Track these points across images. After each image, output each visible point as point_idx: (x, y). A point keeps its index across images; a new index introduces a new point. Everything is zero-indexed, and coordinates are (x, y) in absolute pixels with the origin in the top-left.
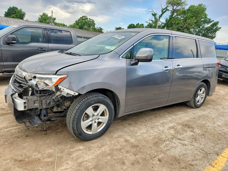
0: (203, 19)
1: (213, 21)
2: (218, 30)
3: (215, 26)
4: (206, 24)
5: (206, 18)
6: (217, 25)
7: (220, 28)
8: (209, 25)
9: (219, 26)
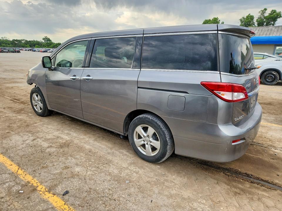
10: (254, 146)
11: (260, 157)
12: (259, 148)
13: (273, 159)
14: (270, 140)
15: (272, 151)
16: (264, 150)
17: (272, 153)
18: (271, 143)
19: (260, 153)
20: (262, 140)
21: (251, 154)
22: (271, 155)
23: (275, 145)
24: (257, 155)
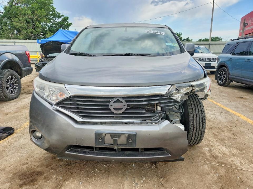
0: (52, 12)
1: (63, 16)
2: (69, 26)
3: (66, 21)
4: (57, 19)
5: (55, 11)
6: (67, 20)
7: (71, 24)
8: (60, 20)
9: (69, 21)
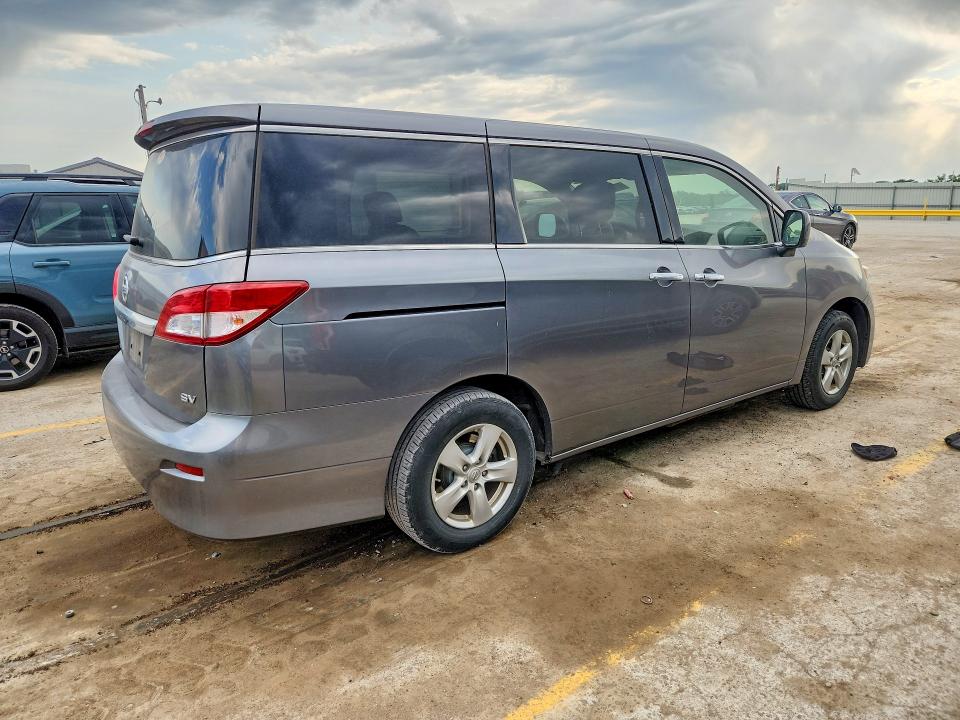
10: (169, 601)
11: (116, 575)
12: (147, 604)
13: (72, 594)
14: (131, 682)
15: (91, 624)
16: (123, 604)
17: (89, 616)
18: (118, 662)
19: (126, 588)
20: (165, 655)
21: (153, 567)
22: (87, 603)
23: (95, 665)
24: (130, 575)
